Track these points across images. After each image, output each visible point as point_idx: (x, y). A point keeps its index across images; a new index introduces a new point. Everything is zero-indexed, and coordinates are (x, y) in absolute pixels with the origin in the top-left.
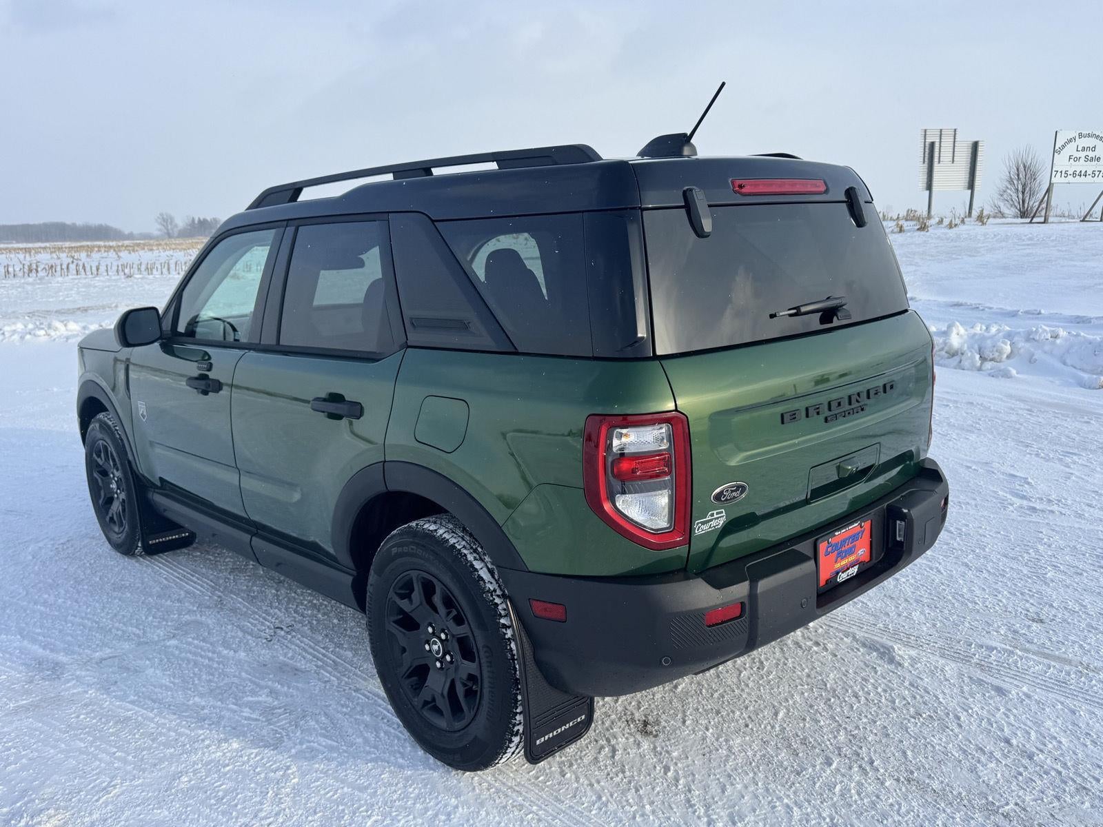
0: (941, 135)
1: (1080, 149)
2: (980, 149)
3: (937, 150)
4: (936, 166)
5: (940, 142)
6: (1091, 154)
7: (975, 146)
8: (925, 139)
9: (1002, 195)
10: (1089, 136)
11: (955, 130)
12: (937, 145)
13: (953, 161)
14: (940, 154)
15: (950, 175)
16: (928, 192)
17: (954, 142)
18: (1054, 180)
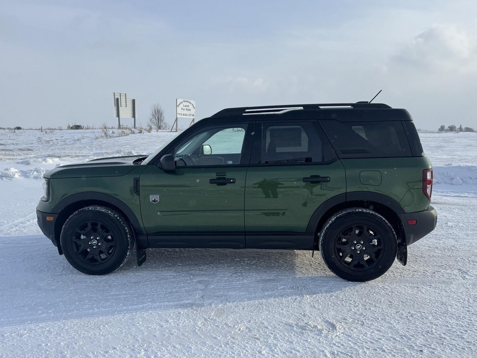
0: (120, 95)
1: (184, 106)
2: (136, 102)
3: (119, 101)
4: (120, 108)
5: (121, 98)
6: (188, 108)
7: (134, 101)
8: (115, 97)
9: (151, 121)
10: (186, 101)
11: (126, 94)
12: (119, 99)
13: (126, 106)
14: (121, 103)
15: (126, 112)
16: (118, 118)
17: (126, 99)
18: (178, 117)
